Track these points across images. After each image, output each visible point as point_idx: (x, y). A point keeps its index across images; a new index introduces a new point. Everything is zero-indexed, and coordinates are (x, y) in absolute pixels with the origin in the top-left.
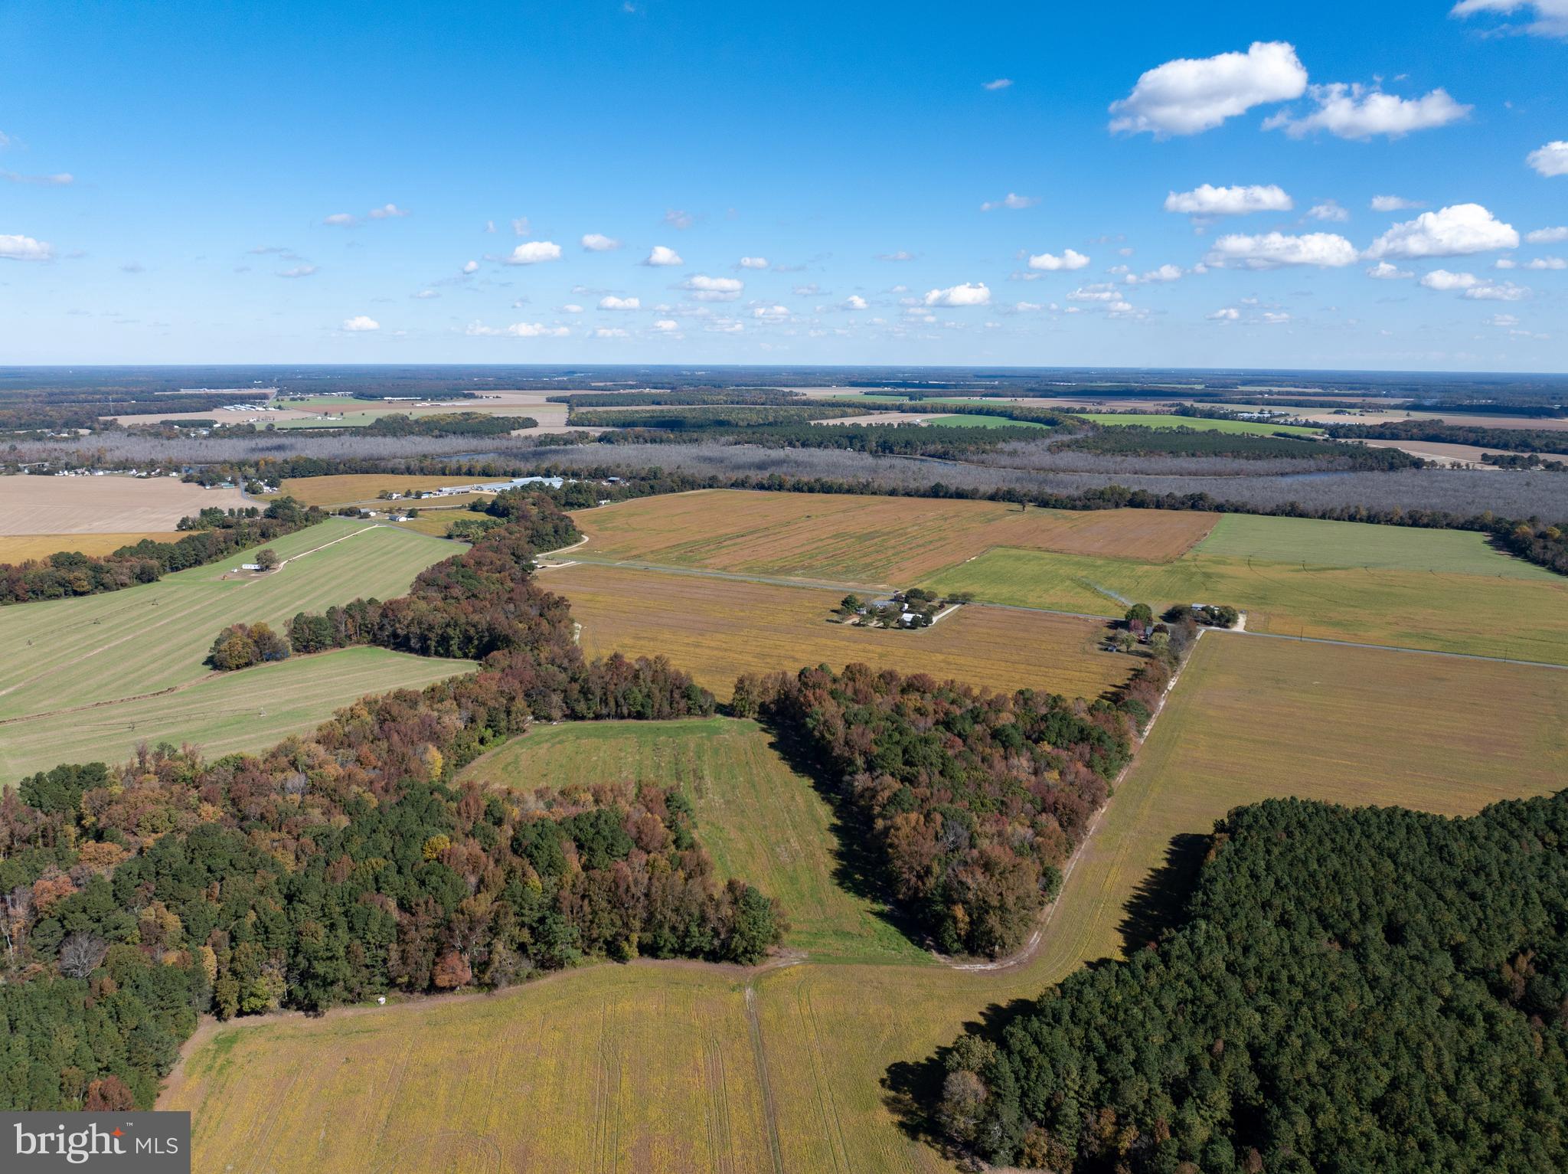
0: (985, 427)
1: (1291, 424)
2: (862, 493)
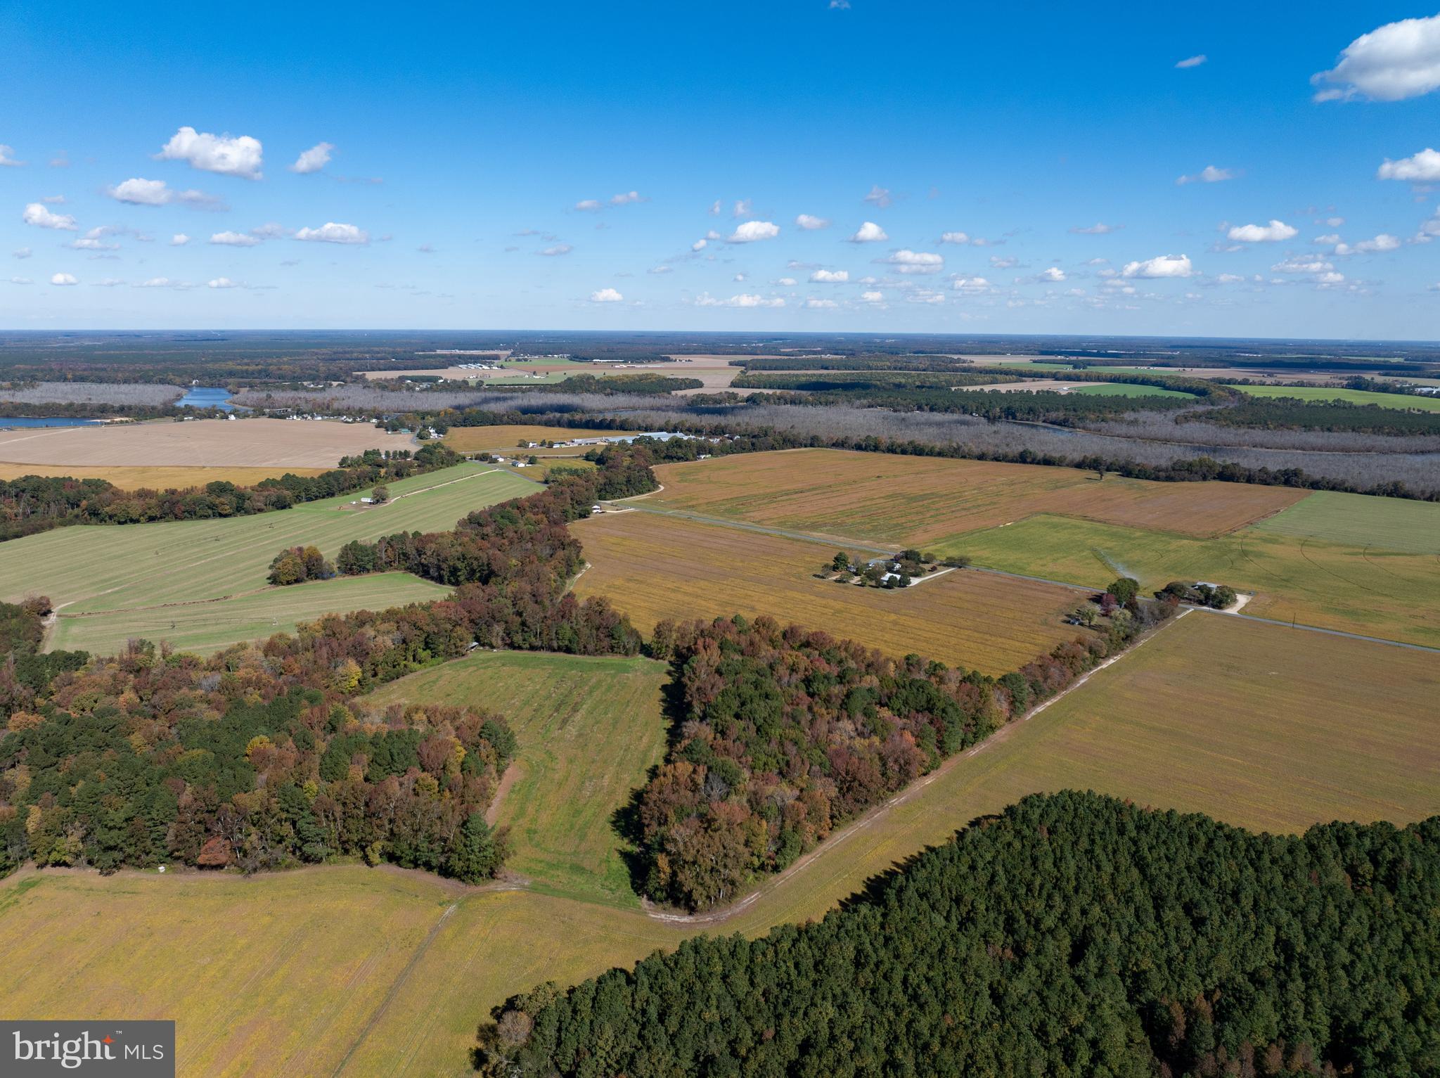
2: (952, 457)
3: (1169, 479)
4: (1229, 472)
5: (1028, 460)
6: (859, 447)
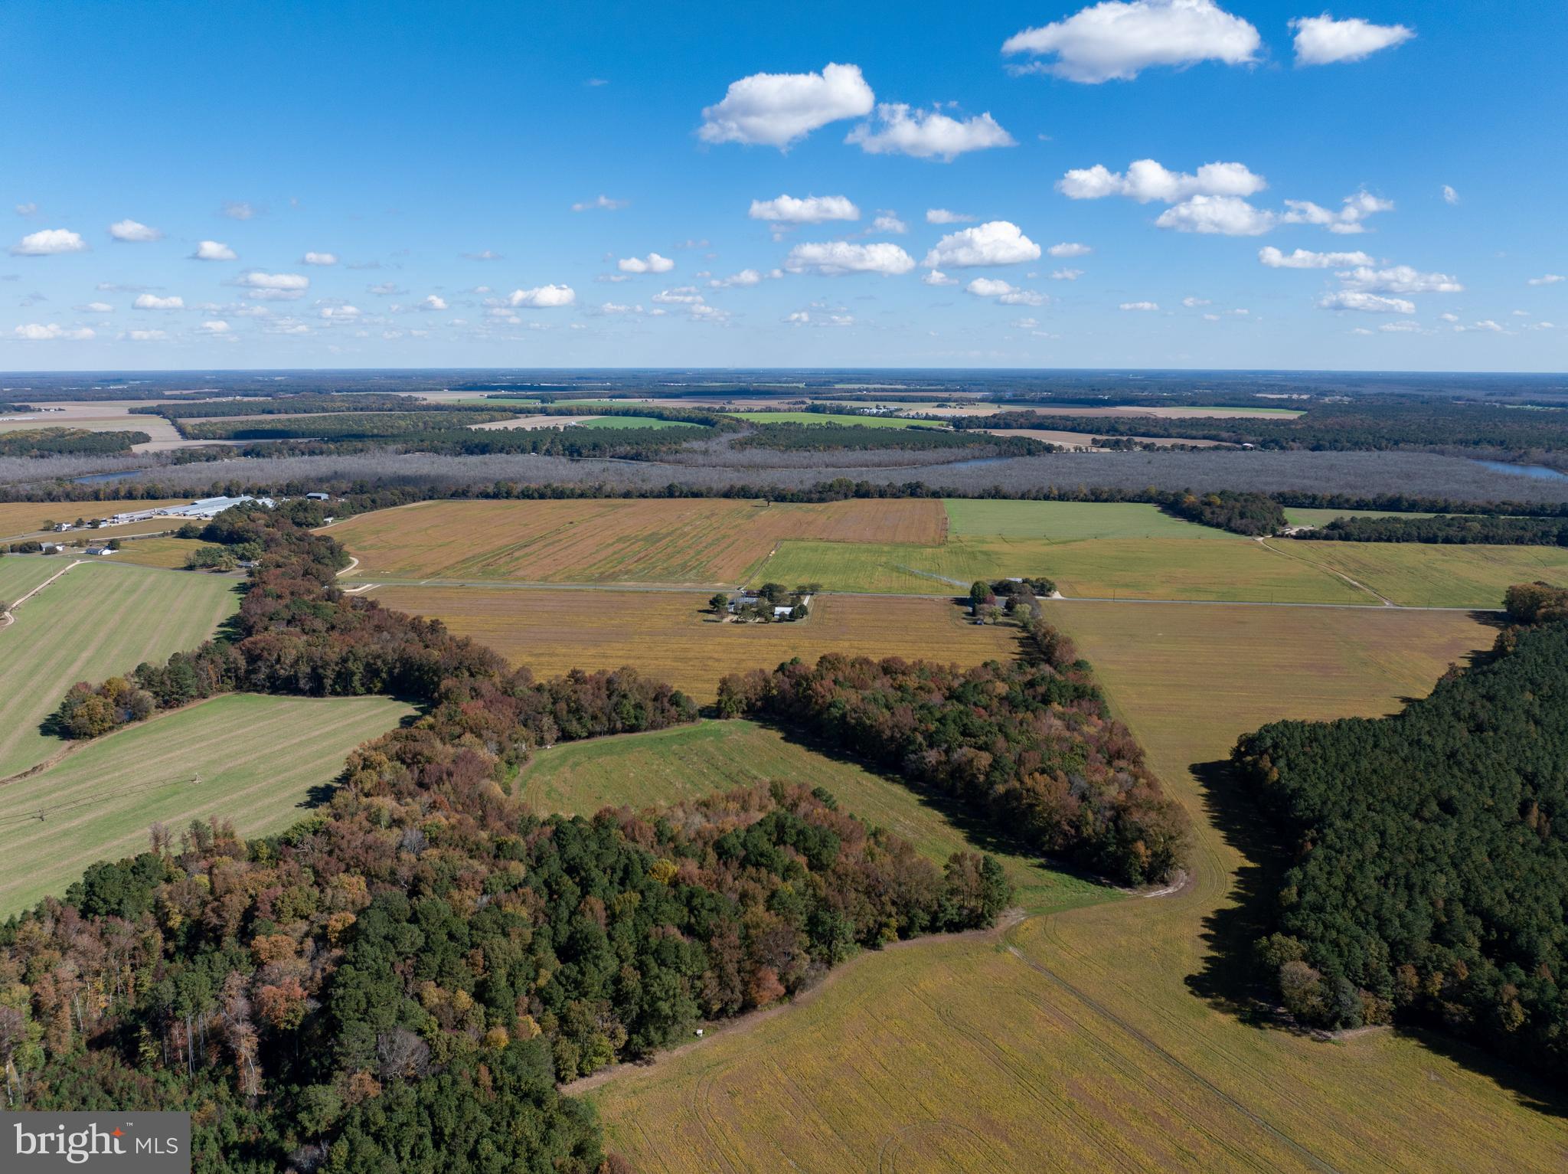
0: (651, 428)
1: (913, 418)
2: (595, 497)
3: (821, 500)
4: (863, 490)
5: (677, 494)
6: (486, 496)
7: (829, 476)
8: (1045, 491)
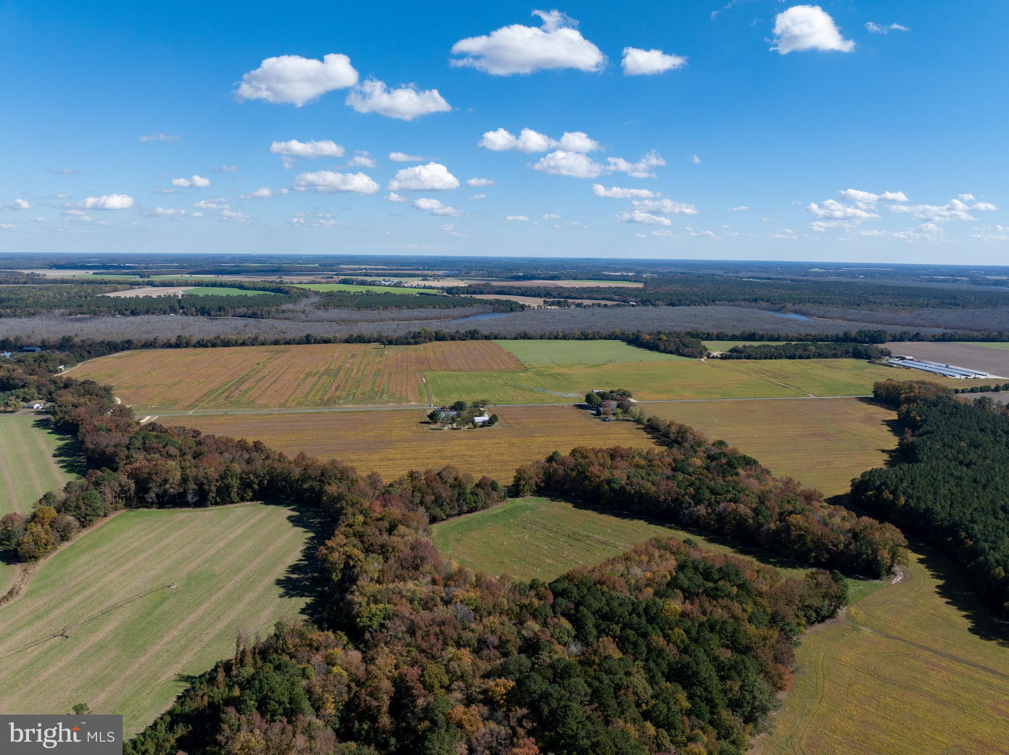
0: (246, 295)
1: (415, 287)
4: (441, 335)
5: (312, 341)
7: (416, 327)
8: (555, 333)
